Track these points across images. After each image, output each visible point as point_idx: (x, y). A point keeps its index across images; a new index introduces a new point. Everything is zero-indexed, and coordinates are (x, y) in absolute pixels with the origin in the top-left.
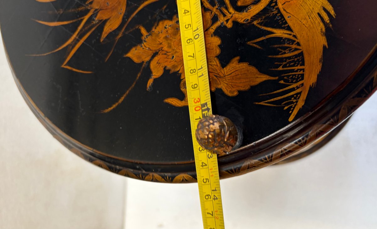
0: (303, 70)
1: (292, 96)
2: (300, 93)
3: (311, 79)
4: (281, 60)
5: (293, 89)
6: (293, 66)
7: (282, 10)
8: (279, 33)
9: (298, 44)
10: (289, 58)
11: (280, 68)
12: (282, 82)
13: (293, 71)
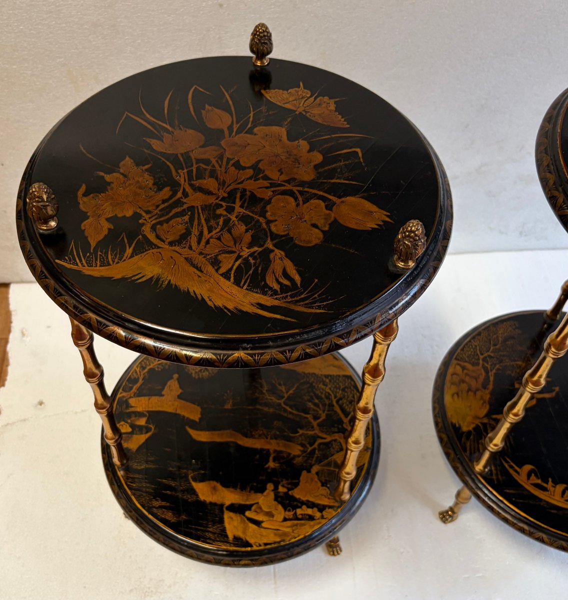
0: (96, 266)
1: (76, 261)
2: (77, 265)
3: (87, 271)
4: (106, 253)
5: (81, 261)
6: (100, 260)
7: (148, 252)
8: (129, 251)
9: (118, 263)
10: (107, 258)
11: (99, 253)
12: (88, 254)
13: (96, 260)
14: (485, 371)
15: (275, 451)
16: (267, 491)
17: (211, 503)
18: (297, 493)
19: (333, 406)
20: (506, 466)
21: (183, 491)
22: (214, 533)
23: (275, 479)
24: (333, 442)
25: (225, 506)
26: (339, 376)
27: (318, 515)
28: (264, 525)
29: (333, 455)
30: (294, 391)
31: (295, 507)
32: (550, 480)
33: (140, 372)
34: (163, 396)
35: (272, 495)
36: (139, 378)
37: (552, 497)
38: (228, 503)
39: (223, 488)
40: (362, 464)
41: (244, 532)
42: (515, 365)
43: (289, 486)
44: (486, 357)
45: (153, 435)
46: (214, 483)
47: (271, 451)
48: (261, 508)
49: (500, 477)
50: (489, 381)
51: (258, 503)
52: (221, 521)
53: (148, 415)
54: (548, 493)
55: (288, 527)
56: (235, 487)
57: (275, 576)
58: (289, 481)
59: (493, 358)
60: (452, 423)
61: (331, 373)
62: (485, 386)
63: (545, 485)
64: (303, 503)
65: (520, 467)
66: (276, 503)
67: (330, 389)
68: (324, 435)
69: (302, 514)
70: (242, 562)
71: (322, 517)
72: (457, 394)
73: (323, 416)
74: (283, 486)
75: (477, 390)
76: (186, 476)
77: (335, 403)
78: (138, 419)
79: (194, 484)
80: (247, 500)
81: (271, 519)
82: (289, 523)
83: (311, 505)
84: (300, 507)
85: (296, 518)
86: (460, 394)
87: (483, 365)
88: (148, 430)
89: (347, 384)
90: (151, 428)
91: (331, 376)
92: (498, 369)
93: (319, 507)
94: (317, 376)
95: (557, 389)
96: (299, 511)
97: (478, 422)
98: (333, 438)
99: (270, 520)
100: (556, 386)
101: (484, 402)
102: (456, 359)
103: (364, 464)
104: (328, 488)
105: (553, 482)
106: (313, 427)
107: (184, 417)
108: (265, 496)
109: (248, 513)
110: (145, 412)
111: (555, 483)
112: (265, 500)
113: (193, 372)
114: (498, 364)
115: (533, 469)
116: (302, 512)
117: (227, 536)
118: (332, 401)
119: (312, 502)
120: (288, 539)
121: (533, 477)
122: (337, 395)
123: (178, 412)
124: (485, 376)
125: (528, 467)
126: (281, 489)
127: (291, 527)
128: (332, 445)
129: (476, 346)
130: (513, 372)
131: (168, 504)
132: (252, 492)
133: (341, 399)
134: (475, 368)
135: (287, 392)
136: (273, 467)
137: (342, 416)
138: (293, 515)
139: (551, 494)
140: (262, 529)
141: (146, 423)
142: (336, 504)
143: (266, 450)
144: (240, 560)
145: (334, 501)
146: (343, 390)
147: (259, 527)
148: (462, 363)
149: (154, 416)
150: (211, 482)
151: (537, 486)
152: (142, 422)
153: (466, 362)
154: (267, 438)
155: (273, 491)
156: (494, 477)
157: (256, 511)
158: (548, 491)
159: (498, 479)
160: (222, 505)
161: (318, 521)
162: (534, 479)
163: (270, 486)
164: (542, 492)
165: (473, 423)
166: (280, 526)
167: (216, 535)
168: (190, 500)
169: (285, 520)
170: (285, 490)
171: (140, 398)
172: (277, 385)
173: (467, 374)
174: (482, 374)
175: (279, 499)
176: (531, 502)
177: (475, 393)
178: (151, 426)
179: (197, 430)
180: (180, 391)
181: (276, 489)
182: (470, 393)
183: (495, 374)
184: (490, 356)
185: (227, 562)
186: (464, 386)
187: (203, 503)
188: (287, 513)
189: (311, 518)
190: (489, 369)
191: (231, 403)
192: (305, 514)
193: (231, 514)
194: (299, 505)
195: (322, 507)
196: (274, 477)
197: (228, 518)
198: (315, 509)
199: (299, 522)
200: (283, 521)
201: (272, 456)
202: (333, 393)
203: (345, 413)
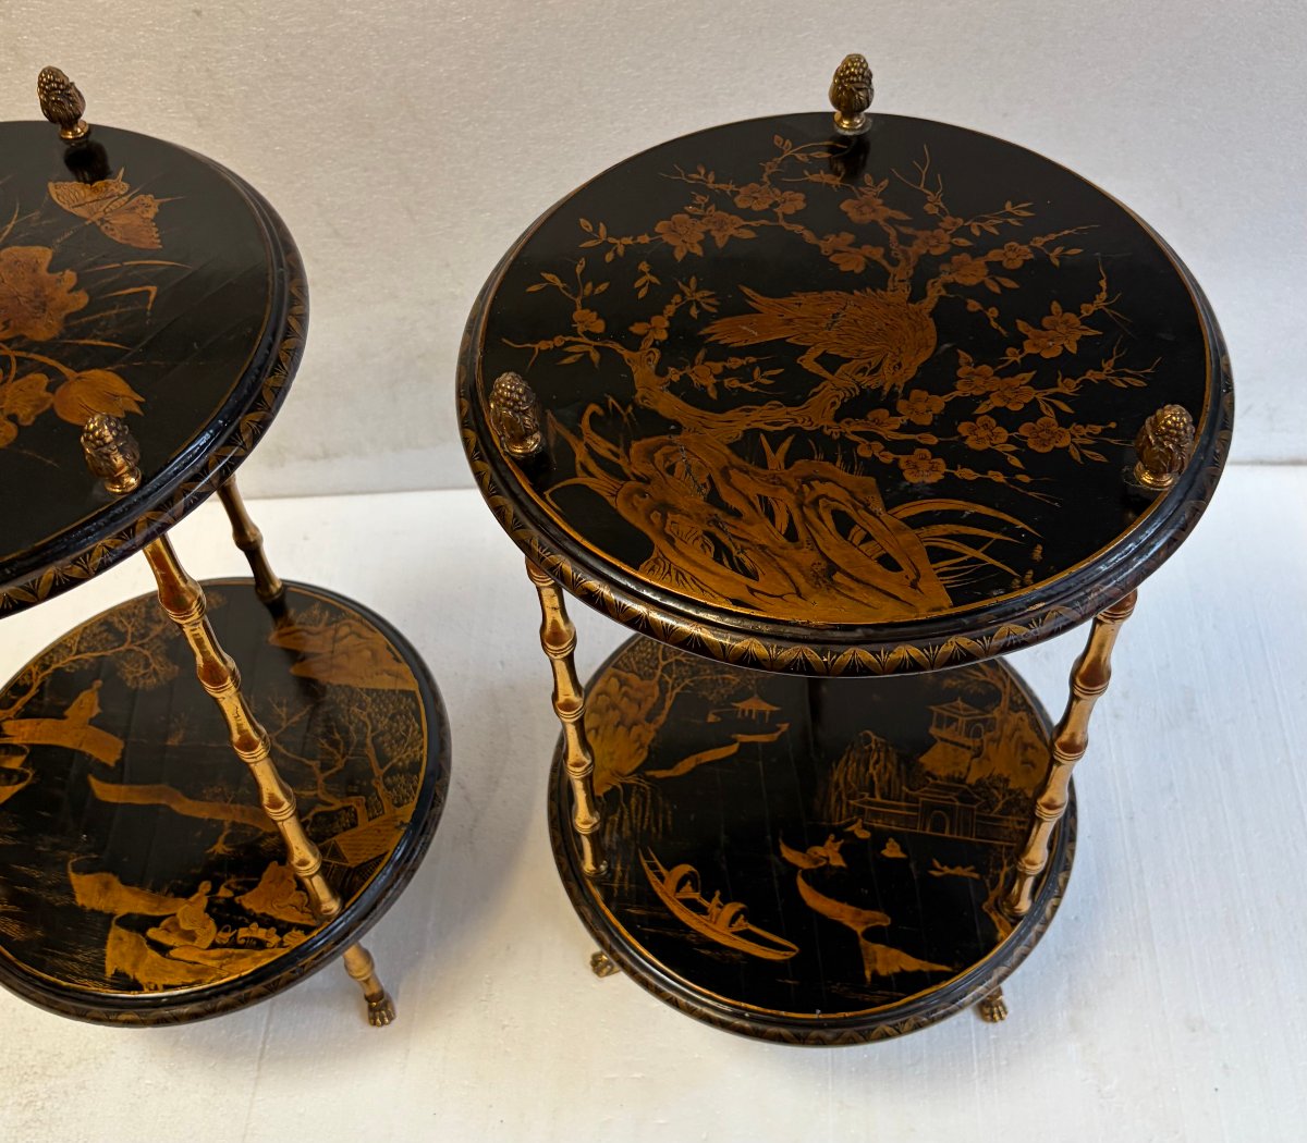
14: (661, 691)
15: (234, 824)
16: (197, 895)
17: (93, 911)
18: (249, 902)
19: (364, 745)
20: (645, 865)
21: (50, 888)
22: (84, 963)
23: (218, 874)
24: (344, 812)
25: (115, 918)
26: (393, 691)
27: (275, 939)
28: (173, 953)
29: (334, 835)
30: (301, 717)
31: (237, 925)
32: (718, 893)
33: (37, 673)
34: (64, 718)
35: (204, 902)
36: (32, 685)
37: (710, 925)
38: (121, 911)
39: (122, 886)
40: (382, 853)
41: (135, 966)
42: (720, 681)
43: (239, 888)
44: (670, 664)
45: (27, 787)
46: (106, 876)
47: (226, 824)
48: (177, 924)
49: (626, 885)
50: (663, 708)
51: (174, 915)
52: (103, 943)
53: (28, 751)
54: (705, 917)
55: (214, 959)
56: (142, 885)
57: (261, 1057)
58: (242, 879)
59: (685, 665)
61: (379, 686)
62: (650, 718)
63: (705, 903)
64: (253, 918)
65: (669, 868)
66: (207, 915)
67: (369, 715)
68: (330, 799)
69: (246, 938)
70: (123, 1017)
71: (281, 945)
73: (340, 765)
74: (228, 887)
75: (635, 724)
76: (64, 863)
77: (369, 741)
78: (9, 759)
79: (73, 876)
80: (157, 909)
81: (189, 943)
82: (215, 953)
83: (267, 922)
84: (247, 926)
85: (234, 944)
86: (601, 731)
87: (662, 676)
88: (23, 777)
89: (402, 707)
90: (27, 775)
91: (377, 691)
92: (686, 687)
93: (281, 926)
94: (352, 690)
95: (785, 727)
96: (243, 933)
97: (616, 782)
98: (347, 804)
99: (186, 946)
100: (784, 722)
101: (642, 746)
102: (614, 667)
103: (386, 853)
105: (721, 898)
106: (315, 783)
107: (90, 756)
108: (191, 903)
109: (151, 933)
110: (25, 747)
111: (725, 900)
112: (190, 912)
113: (130, 677)
114: (690, 677)
115: (692, 872)
116: (248, 935)
117: (103, 970)
118: (366, 737)
119: (271, 917)
120: (210, 979)
121: (688, 887)
122: (380, 725)
123: (83, 749)
124: (658, 699)
125: (685, 869)
126: (224, 893)
127: (221, 958)
128: (339, 816)
130: (712, 693)
131: (18, 910)
132: (171, 894)
133: (382, 734)
134: (646, 682)
135: (288, 719)
136: (221, 852)
137: (375, 764)
138: (230, 938)
139: (711, 921)
140: (169, 961)
141: (22, 766)
142: (312, 923)
143: (217, 821)
144: (119, 1013)
145: (310, 916)
146: (392, 718)
147: (164, 956)
148: (623, 674)
149: (39, 755)
150: (105, 875)
151: (691, 905)
152: (15, 763)
153: (633, 672)
154: (226, 801)
155: (207, 894)
156: (615, 885)
157: (166, 929)
158: (706, 914)
159: (621, 888)
160: (111, 915)
161: (269, 951)
162: (689, 892)
163: (205, 886)
164: (694, 914)
165: (609, 785)
166: (204, 957)
167: (84, 968)
168: (57, 904)
170: (230, 894)
171: (23, 721)
172: (275, 706)
173: (626, 694)
174: (653, 696)
175: (215, 910)
176: (669, 933)
177: (630, 729)
178: (28, 771)
179: (106, 781)
180: (97, 710)
181: (215, 890)
182: (621, 727)
183: (677, 694)
184: (678, 663)
185: (97, 1015)
186: (614, 716)
187: (81, 910)
188: (221, 934)
189: (261, 945)
190: (670, 686)
191: (181, 736)
192: (251, 938)
193: (123, 932)
194: (247, 921)
195: (285, 927)
196: (215, 871)
197: (114, 938)
198: (273, 930)
199: (237, 951)
200: (209, 949)
201: (226, 833)
202: (372, 722)
203: (383, 760)
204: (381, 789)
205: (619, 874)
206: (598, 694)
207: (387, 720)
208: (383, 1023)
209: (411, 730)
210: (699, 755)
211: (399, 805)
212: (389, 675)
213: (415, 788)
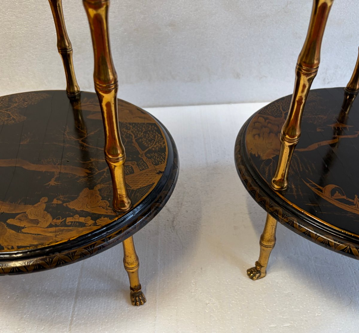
15: (60, 173)
19: (132, 143)
20: (308, 185)
23: (51, 194)
26: (144, 124)
27: (91, 222)
28: (24, 230)
30: (95, 133)
31: (65, 216)
35: (44, 206)
43: (66, 199)
47: (56, 173)
48: (26, 217)
49: (300, 193)
51: (25, 212)
54: (354, 206)
55: (51, 232)
56: (4, 200)
58: (67, 196)
60: (251, 154)
61: (135, 122)
63: (351, 200)
64: (76, 212)
65: (323, 186)
66: (46, 212)
67: (132, 132)
69: (72, 222)
71: (95, 224)
72: (259, 135)
74: (59, 199)
77: (134, 141)
80: (14, 210)
81: (36, 225)
82: (53, 229)
83: (84, 214)
84: (72, 216)
85: (64, 224)
86: (261, 135)
87: (285, 117)
91: (135, 124)
93: (94, 216)
96: (69, 220)
99: (32, 227)
103: (153, 184)
104: (109, 201)
109: (10, 221)
115: (337, 188)
116: (73, 220)
118: (132, 140)
120: (48, 243)
122: (139, 135)
125: (332, 186)
126: (56, 202)
127: (55, 232)
129: (279, 106)
132: (23, 203)
133: (141, 138)
134: (278, 119)
135: (88, 134)
136: (53, 184)
137: (139, 149)
138: (62, 222)
140: (21, 234)
142: (114, 214)
143: (50, 172)
145: (112, 211)
146: (145, 133)
147: (18, 232)
148: (265, 116)
153: (269, 115)
154: (55, 164)
156: (295, 194)
157: (19, 219)
158: (354, 205)
159: (298, 195)
164: (347, 205)
165: (274, 154)
169: (51, 226)
170: (60, 202)
172: (80, 129)
173: (269, 123)
175: (50, 210)
176: (335, 214)
177: (277, 135)
182: (272, 134)
186: (266, 130)
188: (55, 221)
189: (82, 225)
191: (28, 141)
192: (75, 222)
194: (71, 214)
195: (97, 216)
198: (89, 218)
199: (66, 228)
200: (47, 227)
201: (56, 177)
202: (134, 134)
203: (143, 148)
204: (144, 159)
205: (294, 190)
206: (254, 123)
207: (142, 133)
208: (141, 304)
209: (156, 137)
210: (319, 143)
211: (156, 165)
212: (140, 118)
213: (164, 158)
